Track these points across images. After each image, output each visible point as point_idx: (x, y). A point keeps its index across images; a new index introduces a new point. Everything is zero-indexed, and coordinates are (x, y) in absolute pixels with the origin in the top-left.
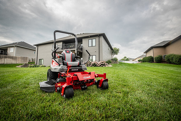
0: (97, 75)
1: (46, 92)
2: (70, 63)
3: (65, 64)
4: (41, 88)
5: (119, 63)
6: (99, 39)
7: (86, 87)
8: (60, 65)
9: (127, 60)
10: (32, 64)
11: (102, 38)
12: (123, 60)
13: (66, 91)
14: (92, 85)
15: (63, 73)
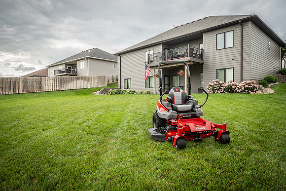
6: (242, 29)
8: (168, 111)
11: (250, 28)
13: (178, 141)
15: (173, 121)
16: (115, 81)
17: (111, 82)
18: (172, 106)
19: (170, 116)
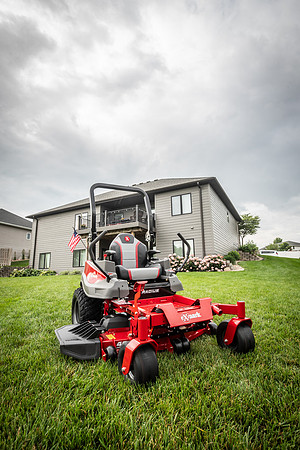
0: (218, 310)
1: (76, 360)
2: (137, 272)
3: (123, 275)
4: (64, 347)
5: (261, 259)
6: (201, 193)
7: (186, 343)
8: (109, 279)
9: (286, 247)
10: (22, 267)
11: (208, 191)
12: (272, 248)
13: (137, 359)
14: (200, 336)
15: (120, 302)
16: (26, 259)
17: (20, 259)
18: (118, 270)
19: (112, 292)
